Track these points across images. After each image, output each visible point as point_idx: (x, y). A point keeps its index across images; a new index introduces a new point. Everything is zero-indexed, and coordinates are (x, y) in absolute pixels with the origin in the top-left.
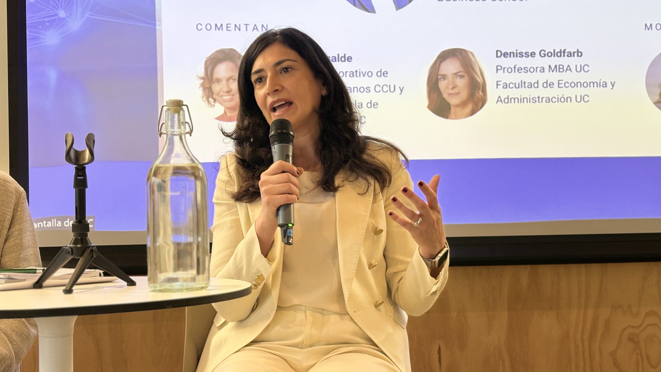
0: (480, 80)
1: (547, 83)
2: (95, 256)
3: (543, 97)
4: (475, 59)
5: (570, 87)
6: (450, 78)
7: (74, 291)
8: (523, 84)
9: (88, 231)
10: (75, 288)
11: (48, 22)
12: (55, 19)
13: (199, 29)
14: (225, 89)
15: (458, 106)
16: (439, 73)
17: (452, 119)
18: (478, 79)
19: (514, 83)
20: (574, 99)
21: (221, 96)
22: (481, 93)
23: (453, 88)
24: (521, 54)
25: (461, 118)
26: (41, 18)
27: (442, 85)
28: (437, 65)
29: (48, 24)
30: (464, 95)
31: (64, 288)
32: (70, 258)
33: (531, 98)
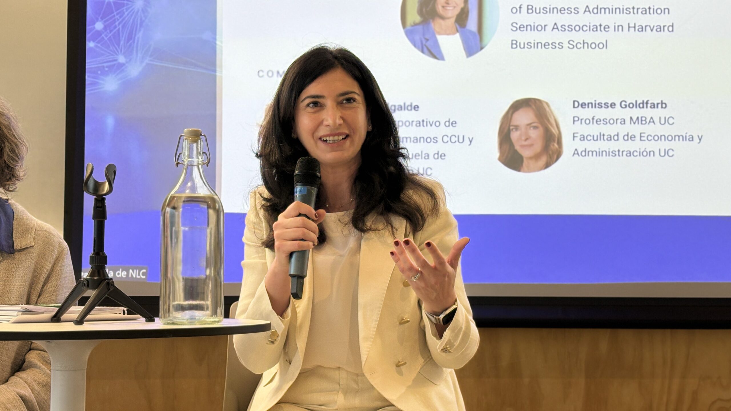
0: (555, 131)
1: (628, 135)
2: (111, 290)
3: (623, 150)
4: (550, 110)
5: (653, 140)
6: (523, 129)
8: (602, 137)
9: (106, 263)
11: (107, 67)
12: (115, 65)
13: (261, 75)
15: (531, 158)
16: (512, 124)
17: (524, 172)
18: (553, 131)
19: (592, 135)
20: (657, 153)
22: (556, 145)
23: (526, 139)
24: (600, 105)
25: (534, 171)
26: (101, 63)
27: (515, 136)
28: (510, 115)
29: (107, 69)
30: (538, 147)
33: (611, 151)
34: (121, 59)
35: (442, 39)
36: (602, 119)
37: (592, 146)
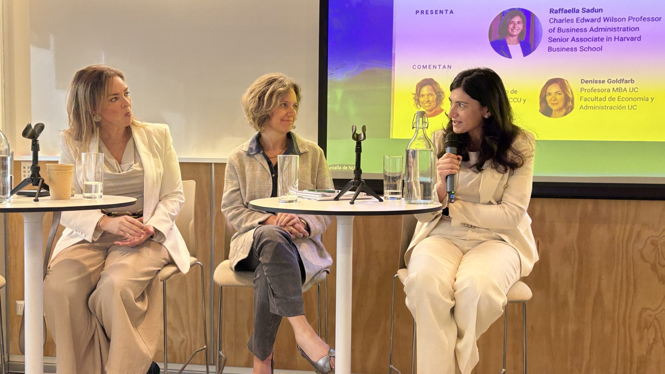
0: (570, 96)
1: (611, 98)
2: (364, 186)
3: (608, 106)
4: (569, 84)
5: (625, 101)
6: (553, 95)
7: (355, 203)
8: (596, 99)
9: (361, 174)
10: (355, 201)
13: (414, 68)
14: (426, 100)
15: (557, 110)
17: (553, 117)
19: (591, 98)
20: (627, 108)
21: (424, 104)
22: (571, 104)
23: (555, 100)
24: (596, 82)
25: (558, 117)
27: (548, 98)
28: (546, 88)
30: (561, 104)
31: (350, 201)
32: (353, 186)
33: (601, 106)
35: (511, 47)
36: (597, 89)
37: (590, 104)
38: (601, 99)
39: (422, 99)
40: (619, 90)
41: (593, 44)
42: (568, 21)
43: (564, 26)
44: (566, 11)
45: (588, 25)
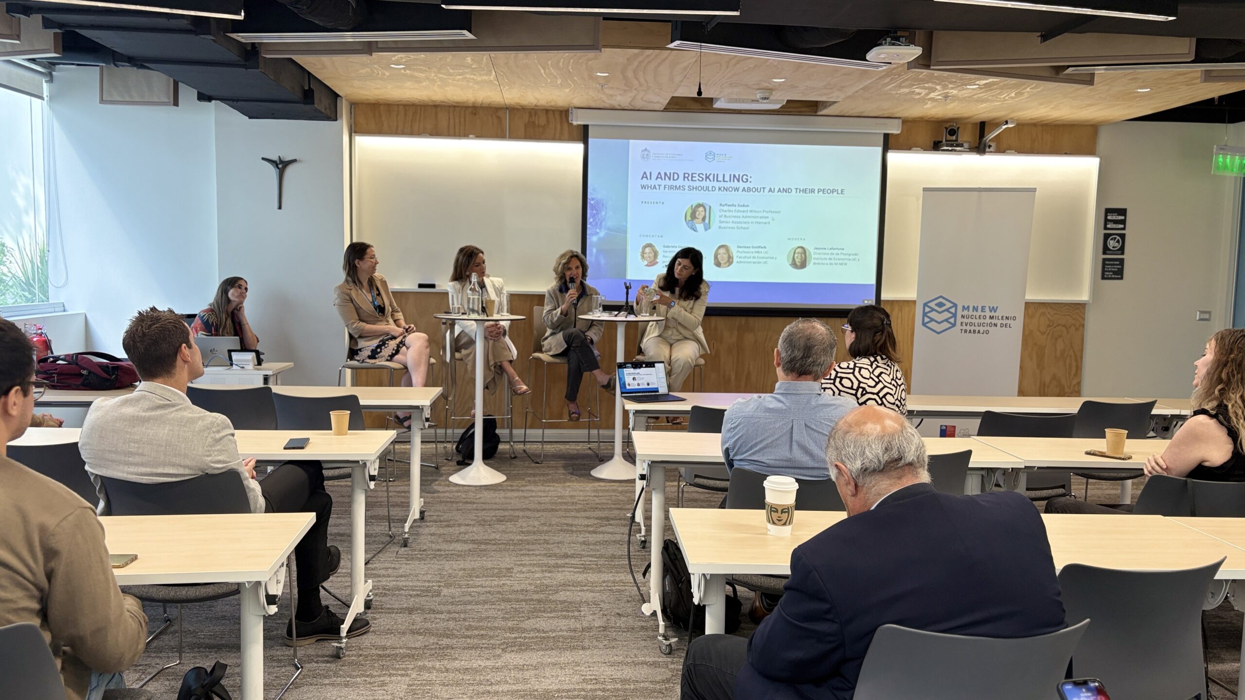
0: (731, 255)
1: (754, 257)
4: (730, 248)
5: (761, 259)
6: (722, 255)
8: (746, 257)
9: (628, 303)
14: (648, 256)
15: (723, 264)
16: (718, 253)
17: (721, 267)
19: (743, 257)
20: (762, 263)
21: (647, 258)
22: (732, 260)
23: (722, 257)
24: (746, 247)
25: (724, 267)
27: (719, 256)
28: (718, 250)
30: (726, 260)
32: (624, 309)
34: (598, 231)
35: (697, 225)
36: (746, 252)
37: (742, 260)
38: (748, 258)
39: (645, 256)
40: (758, 252)
41: (743, 225)
42: (730, 211)
43: (728, 214)
44: (729, 206)
45: (741, 214)
